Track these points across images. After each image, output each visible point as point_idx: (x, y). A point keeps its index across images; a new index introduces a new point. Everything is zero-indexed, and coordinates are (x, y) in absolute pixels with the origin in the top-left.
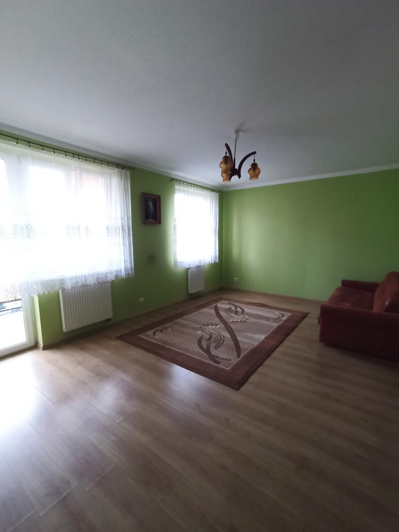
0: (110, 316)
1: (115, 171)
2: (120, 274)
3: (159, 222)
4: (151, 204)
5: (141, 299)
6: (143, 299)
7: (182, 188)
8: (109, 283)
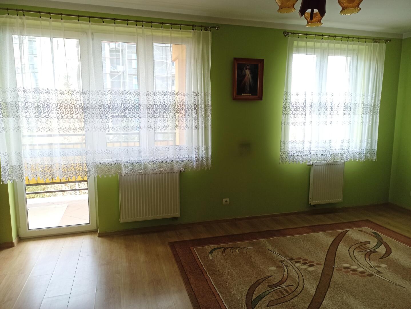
0: (177, 214)
1: (190, 34)
2: (190, 164)
3: (261, 98)
4: (248, 72)
5: (224, 200)
6: (228, 200)
7: (303, 44)
8: (178, 174)
